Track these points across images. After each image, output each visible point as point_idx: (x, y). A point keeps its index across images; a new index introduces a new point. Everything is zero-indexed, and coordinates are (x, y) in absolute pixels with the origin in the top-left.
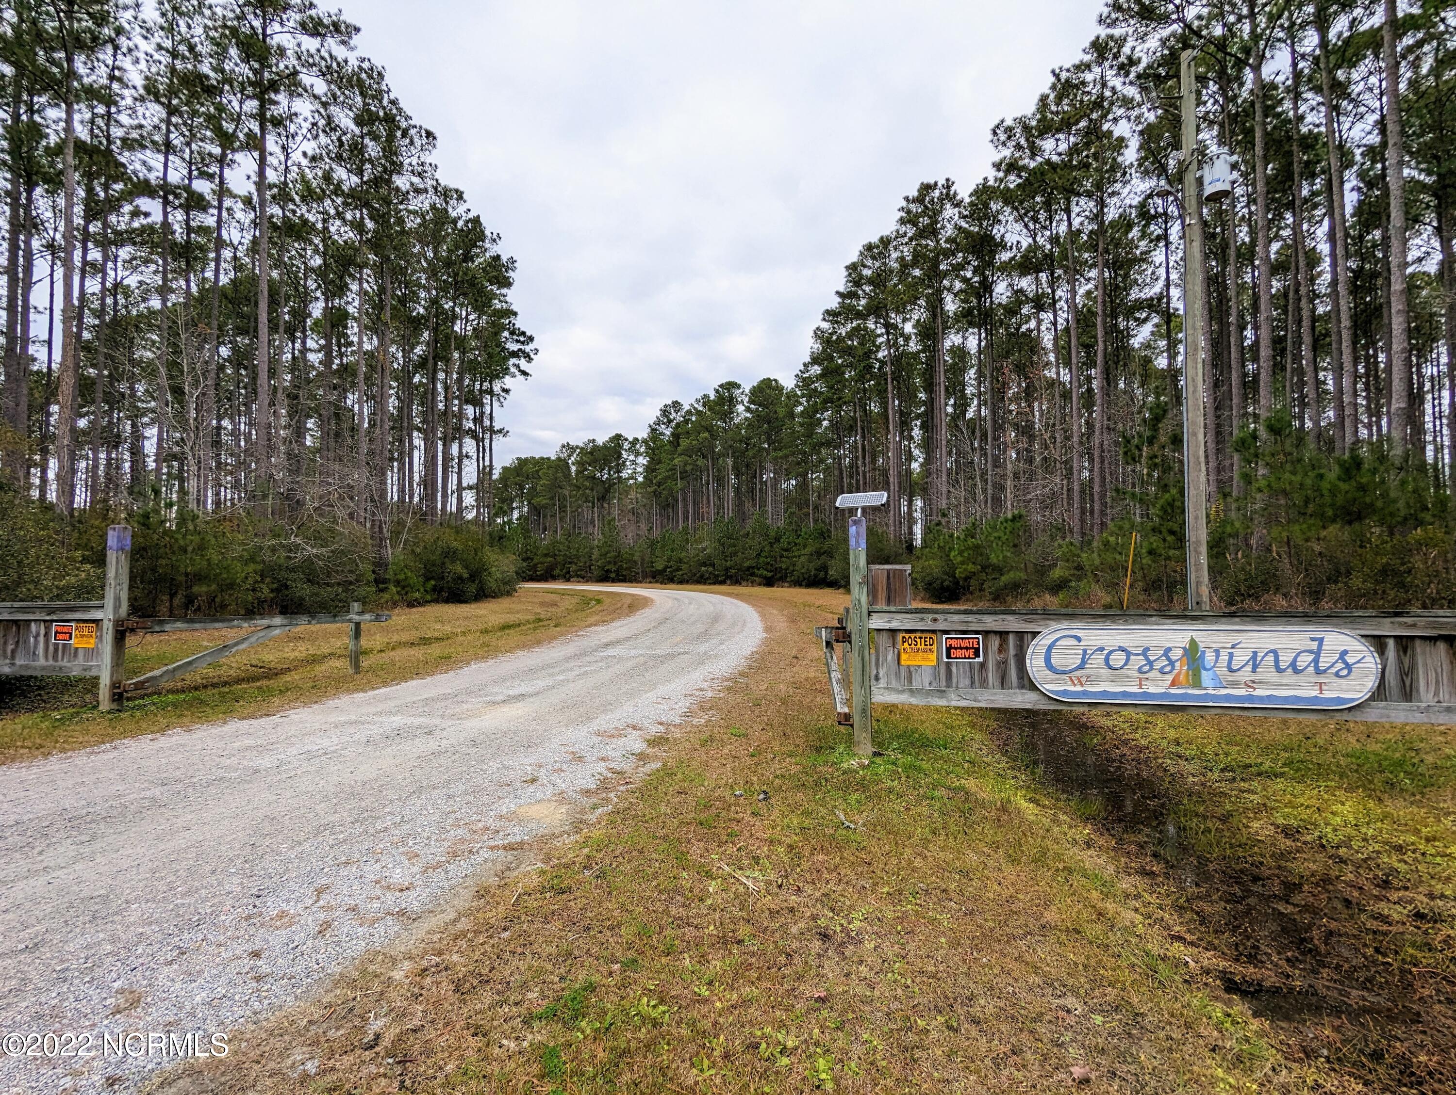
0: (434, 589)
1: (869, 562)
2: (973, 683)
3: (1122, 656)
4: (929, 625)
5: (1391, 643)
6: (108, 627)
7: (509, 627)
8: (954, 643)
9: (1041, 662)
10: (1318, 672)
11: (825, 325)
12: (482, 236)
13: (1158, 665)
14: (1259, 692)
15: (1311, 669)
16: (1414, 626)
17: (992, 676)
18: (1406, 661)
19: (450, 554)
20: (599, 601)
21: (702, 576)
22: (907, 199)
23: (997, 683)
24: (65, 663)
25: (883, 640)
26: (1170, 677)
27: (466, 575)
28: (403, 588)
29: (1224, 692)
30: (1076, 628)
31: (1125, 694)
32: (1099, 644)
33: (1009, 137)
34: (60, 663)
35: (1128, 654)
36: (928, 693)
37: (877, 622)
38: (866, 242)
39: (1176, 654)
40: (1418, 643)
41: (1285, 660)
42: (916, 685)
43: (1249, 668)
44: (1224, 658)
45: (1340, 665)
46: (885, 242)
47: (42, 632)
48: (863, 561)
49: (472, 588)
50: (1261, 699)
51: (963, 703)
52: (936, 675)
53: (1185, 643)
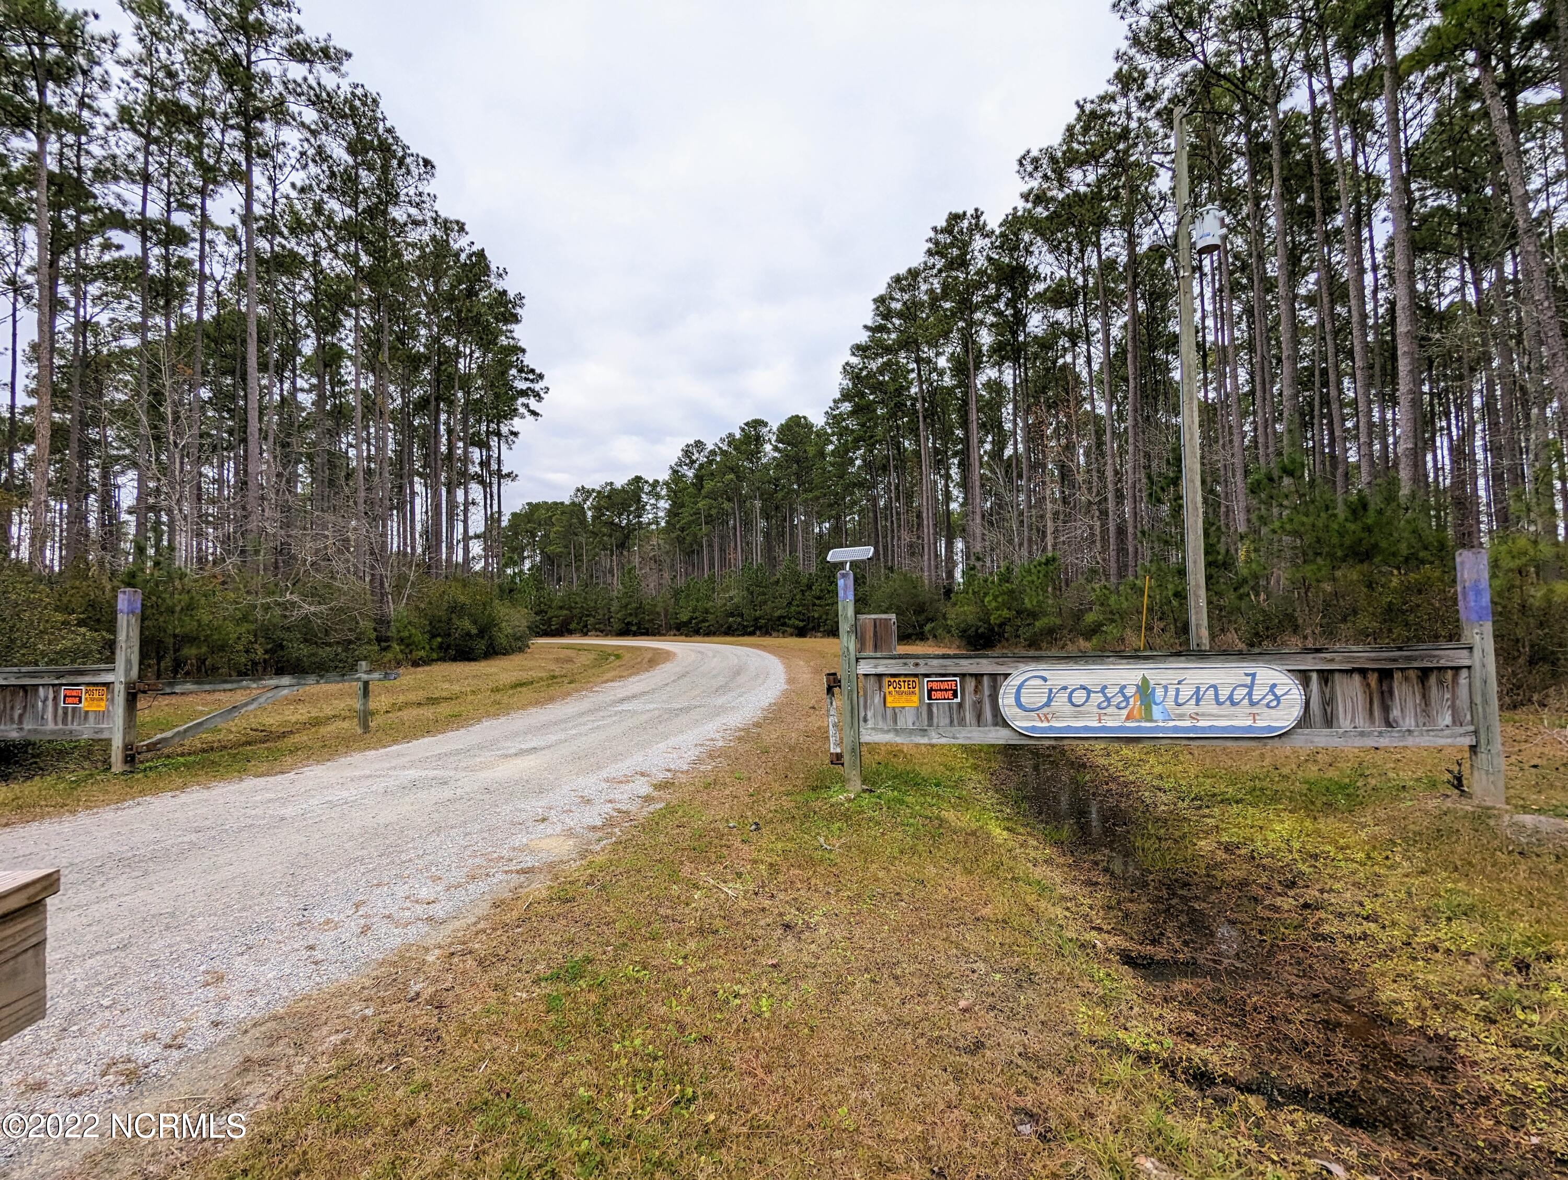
0: (440, 647)
1: (857, 612)
2: (952, 722)
3: (1083, 693)
4: (911, 670)
5: (1314, 676)
6: (120, 691)
7: (522, 685)
8: (935, 686)
9: (1012, 701)
10: (1252, 704)
11: (855, 360)
12: (486, 270)
13: (1115, 701)
14: (1201, 724)
15: (1246, 701)
16: (1332, 660)
17: (969, 716)
18: (1327, 691)
19: (456, 609)
20: (618, 657)
21: (729, 628)
22: (935, 229)
23: (974, 722)
24: (75, 727)
25: (872, 683)
26: (1125, 712)
27: (474, 631)
28: (408, 646)
29: (1171, 724)
30: (1041, 669)
31: (1086, 729)
32: (1063, 683)
33: (1036, 168)
34: (70, 727)
35: (1089, 692)
36: (911, 732)
37: (864, 668)
38: (894, 274)
39: (1130, 691)
40: (1337, 675)
41: (1224, 694)
42: (901, 724)
43: (1193, 702)
44: (1171, 693)
45: (1271, 697)
46: (914, 274)
47: (51, 696)
48: (850, 611)
49: (482, 645)
50: (1203, 729)
51: (943, 741)
52: (918, 715)
53: (1138, 680)
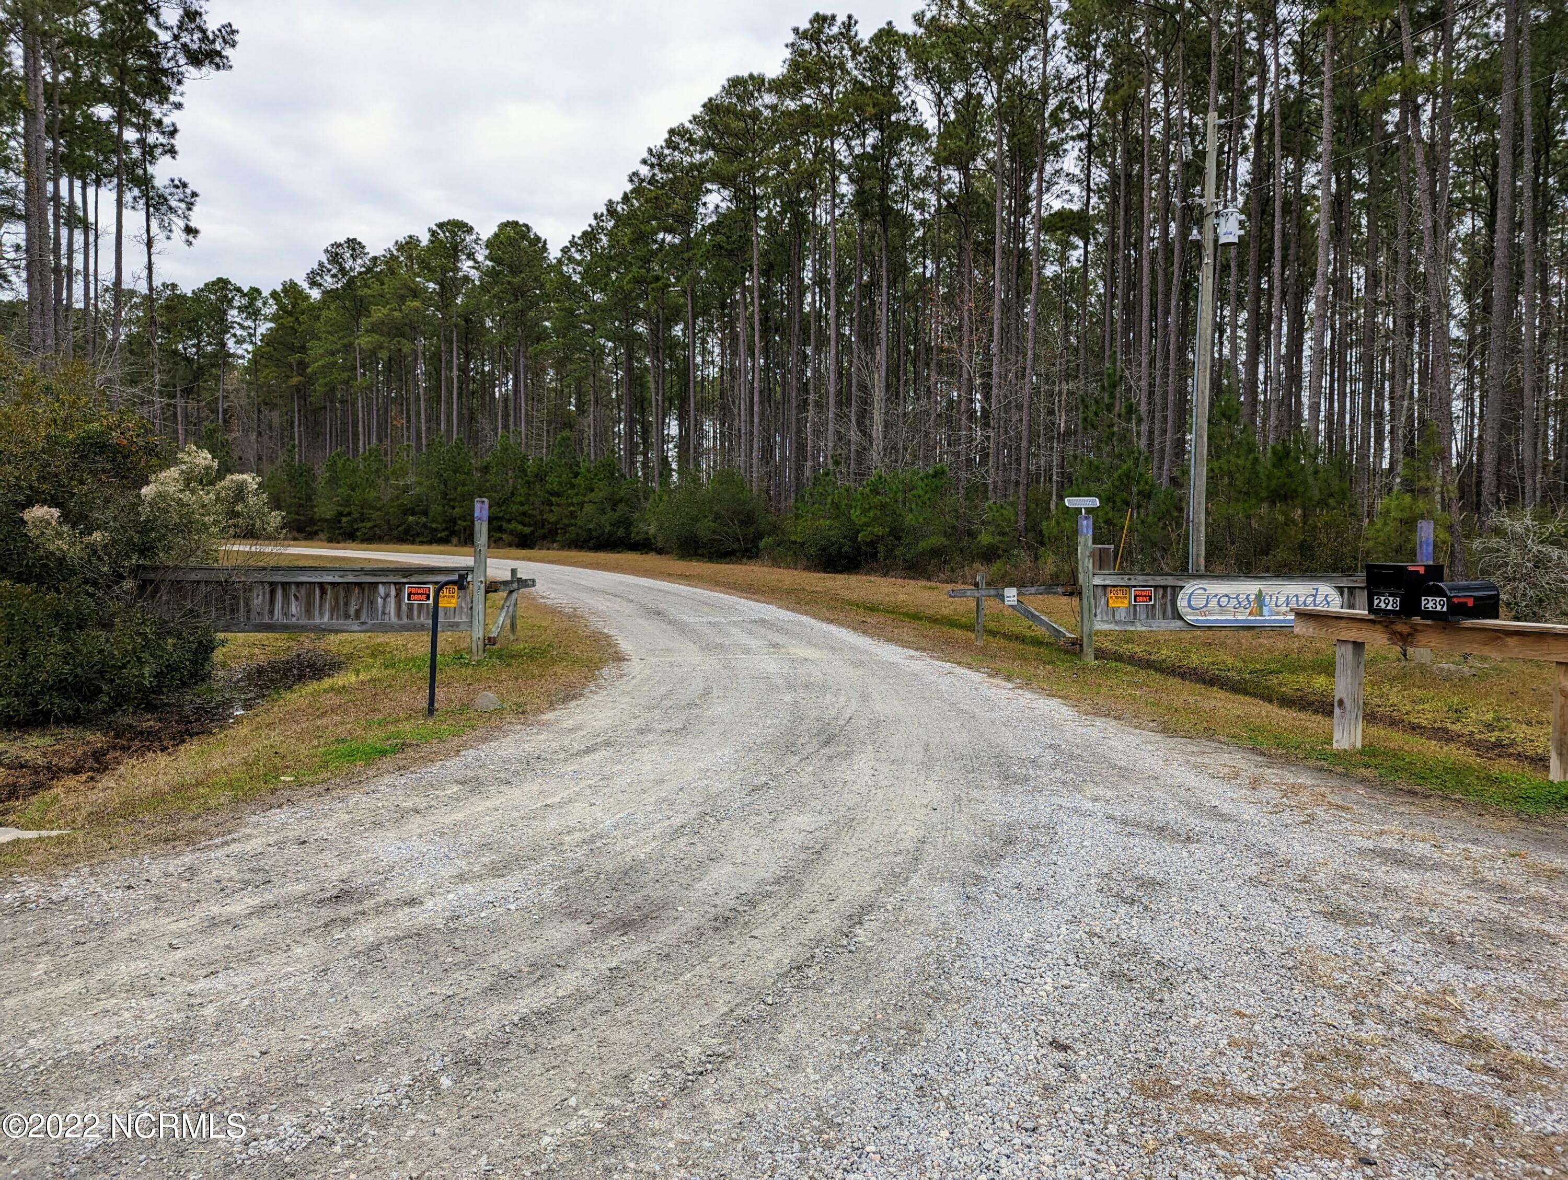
2: (1147, 617)
3: (1226, 599)
4: (1126, 582)
5: (1346, 590)
6: (480, 589)
8: (1139, 593)
9: (1185, 603)
10: (1315, 606)
13: (1243, 604)
14: (1288, 618)
15: (1312, 605)
16: (1355, 581)
17: (1158, 613)
18: (1352, 599)
23: (1161, 617)
24: (423, 621)
25: (1099, 592)
26: (1248, 611)
29: (1272, 618)
30: (1205, 583)
31: (1227, 621)
32: (1216, 592)
34: (416, 620)
35: (1229, 598)
36: (1125, 623)
37: (1097, 581)
39: (1252, 598)
40: (1356, 590)
41: (1301, 600)
42: (1117, 618)
43: (1284, 605)
44: (1274, 599)
45: (1324, 602)
47: (392, 593)
51: (1144, 629)
52: (1128, 613)
53: (1256, 592)
